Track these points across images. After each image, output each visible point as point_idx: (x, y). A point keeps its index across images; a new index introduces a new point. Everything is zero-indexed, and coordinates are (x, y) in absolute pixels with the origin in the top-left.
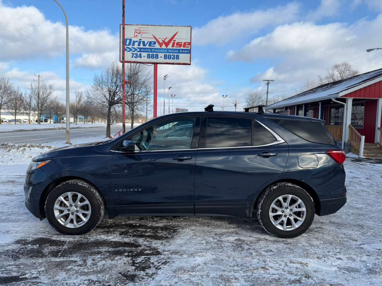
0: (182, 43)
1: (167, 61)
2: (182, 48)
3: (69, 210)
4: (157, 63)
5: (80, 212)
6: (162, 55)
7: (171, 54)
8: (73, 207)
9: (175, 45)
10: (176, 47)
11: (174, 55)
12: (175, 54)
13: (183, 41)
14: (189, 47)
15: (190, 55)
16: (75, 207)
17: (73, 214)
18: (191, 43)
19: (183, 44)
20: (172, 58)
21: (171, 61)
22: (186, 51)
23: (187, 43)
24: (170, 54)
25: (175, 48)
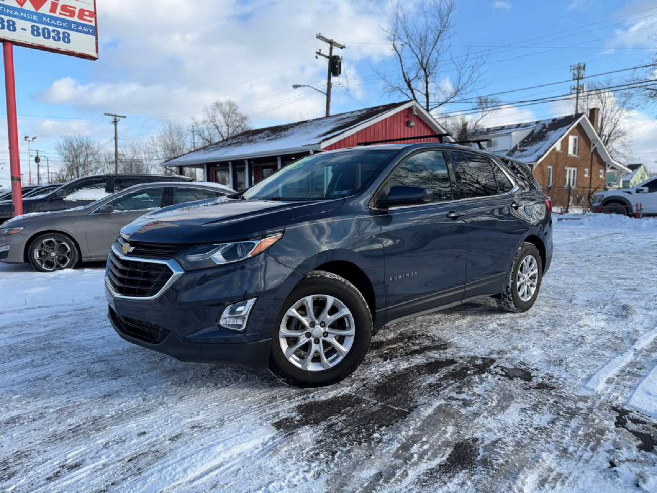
0: (75, 8)
1: (40, 41)
2: (76, 19)
3: (309, 335)
4: (13, 43)
5: (332, 333)
6: (28, 25)
7: (51, 28)
8: (316, 326)
9: (59, 10)
10: (60, 14)
11: (59, 33)
12: (61, 31)
13: (79, 6)
14: (91, 21)
15: (97, 39)
16: (322, 326)
17: (317, 341)
18: (95, 13)
19: (77, 11)
20: (54, 38)
21: (51, 43)
22: (86, 29)
23: (87, 11)
24: (47, 27)
25: (57, 15)
